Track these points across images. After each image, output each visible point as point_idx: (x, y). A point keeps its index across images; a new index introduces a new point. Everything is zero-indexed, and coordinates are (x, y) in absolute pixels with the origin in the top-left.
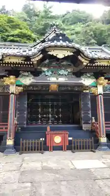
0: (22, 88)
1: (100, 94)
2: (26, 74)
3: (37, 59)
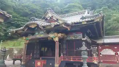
0: (28, 41)
1: (56, 41)
2: (30, 35)
3: (26, 30)
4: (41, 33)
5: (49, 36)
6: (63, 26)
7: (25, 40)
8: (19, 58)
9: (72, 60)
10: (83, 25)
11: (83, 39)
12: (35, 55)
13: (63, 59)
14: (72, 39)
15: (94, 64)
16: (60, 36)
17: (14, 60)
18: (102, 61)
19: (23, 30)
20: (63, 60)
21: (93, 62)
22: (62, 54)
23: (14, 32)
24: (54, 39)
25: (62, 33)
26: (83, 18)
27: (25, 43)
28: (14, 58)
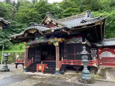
0: (29, 46)
1: (57, 46)
2: (30, 40)
3: (26, 35)
4: (41, 38)
5: (49, 40)
6: (63, 30)
7: (26, 45)
8: (21, 62)
9: (72, 64)
10: (83, 28)
11: (83, 43)
12: (36, 60)
13: (64, 62)
14: (72, 43)
15: (94, 67)
16: (60, 41)
17: (17, 64)
18: (101, 63)
19: (23, 35)
20: (63, 64)
21: (93, 65)
22: (62, 58)
23: (15, 38)
24: (54, 44)
25: (62, 37)
26: (83, 21)
27: (26, 49)
28: (16, 62)
